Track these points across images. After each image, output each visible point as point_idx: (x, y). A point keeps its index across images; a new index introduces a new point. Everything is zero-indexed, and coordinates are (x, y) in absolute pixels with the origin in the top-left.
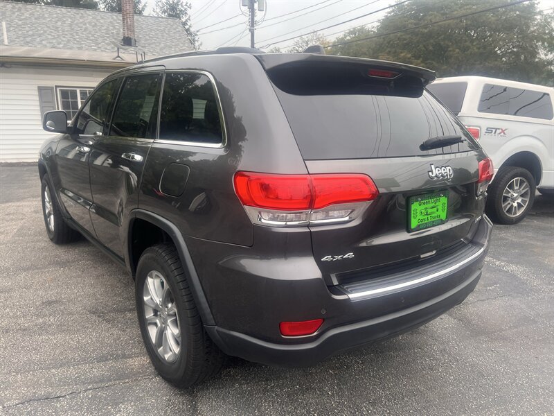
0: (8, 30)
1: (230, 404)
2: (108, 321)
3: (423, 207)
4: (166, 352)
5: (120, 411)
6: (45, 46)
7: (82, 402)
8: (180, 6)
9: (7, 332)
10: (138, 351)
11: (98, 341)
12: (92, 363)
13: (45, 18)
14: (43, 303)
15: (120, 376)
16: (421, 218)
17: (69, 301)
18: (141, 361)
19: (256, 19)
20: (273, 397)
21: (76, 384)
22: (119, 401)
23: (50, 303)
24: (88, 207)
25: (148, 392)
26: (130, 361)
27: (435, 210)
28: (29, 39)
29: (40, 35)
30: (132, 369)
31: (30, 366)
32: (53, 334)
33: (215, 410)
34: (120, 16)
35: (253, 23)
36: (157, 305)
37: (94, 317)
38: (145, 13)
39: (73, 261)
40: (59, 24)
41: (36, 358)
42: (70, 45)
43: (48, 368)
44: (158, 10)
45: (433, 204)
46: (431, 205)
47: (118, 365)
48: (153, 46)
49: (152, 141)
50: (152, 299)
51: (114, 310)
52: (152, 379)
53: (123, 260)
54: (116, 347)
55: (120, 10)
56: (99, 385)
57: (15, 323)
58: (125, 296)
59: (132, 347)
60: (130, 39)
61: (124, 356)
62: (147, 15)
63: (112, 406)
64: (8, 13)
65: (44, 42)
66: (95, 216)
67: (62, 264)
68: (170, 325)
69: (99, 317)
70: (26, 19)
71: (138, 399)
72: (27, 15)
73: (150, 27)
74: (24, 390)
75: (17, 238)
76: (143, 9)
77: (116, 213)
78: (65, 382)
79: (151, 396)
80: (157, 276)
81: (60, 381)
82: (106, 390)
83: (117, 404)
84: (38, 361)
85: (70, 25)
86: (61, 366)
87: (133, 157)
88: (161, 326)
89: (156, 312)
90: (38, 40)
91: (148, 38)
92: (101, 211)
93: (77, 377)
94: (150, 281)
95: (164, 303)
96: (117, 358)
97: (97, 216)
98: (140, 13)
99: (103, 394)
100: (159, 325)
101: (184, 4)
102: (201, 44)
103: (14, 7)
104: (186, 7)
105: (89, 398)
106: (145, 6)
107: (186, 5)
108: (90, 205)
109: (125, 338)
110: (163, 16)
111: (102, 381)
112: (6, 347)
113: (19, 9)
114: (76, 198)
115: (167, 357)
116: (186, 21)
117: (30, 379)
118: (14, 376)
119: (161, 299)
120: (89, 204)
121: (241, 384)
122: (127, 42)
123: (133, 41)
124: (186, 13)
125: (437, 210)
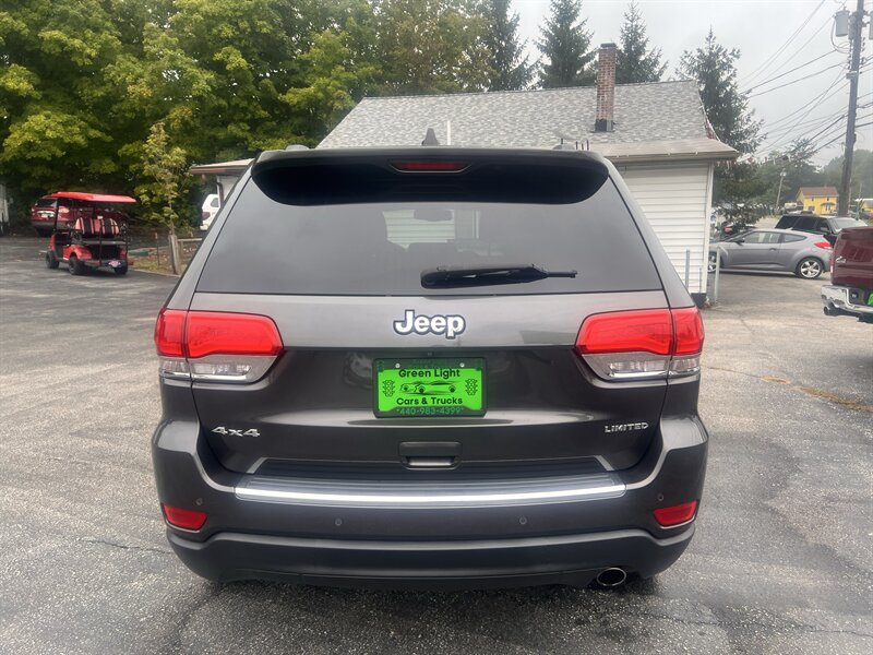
3: (409, 380)
8: (721, 58)
16: (406, 396)
19: (862, 55)
27: (445, 388)
35: (856, 62)
38: (663, 78)
44: (684, 70)
45: (441, 379)
46: (433, 379)
48: (639, 127)
60: (606, 121)
62: (665, 80)
70: (482, 113)
72: (484, 107)
73: (643, 99)
76: (661, 72)
91: (634, 116)
98: (656, 79)
101: (730, 51)
102: (753, 113)
104: (730, 57)
106: (665, 67)
107: (732, 54)
110: (691, 77)
116: (729, 78)
122: (601, 126)
123: (609, 125)
124: (730, 67)
125: (452, 390)
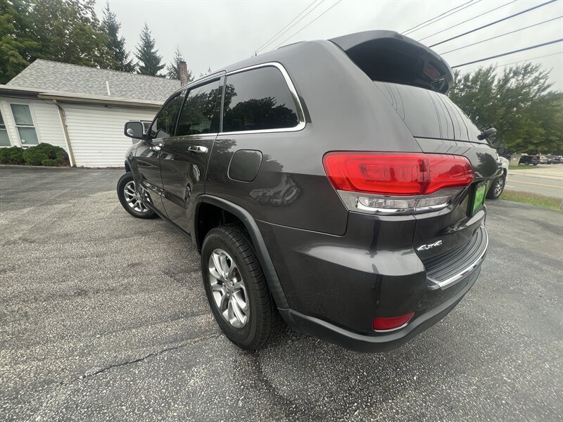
0: (110, 87)
1: (289, 364)
2: (178, 281)
4: (230, 317)
5: (193, 375)
6: (134, 98)
7: (159, 367)
9: (97, 293)
10: (203, 308)
11: (171, 299)
12: (166, 322)
13: (133, 81)
14: (129, 265)
15: (191, 335)
17: (148, 264)
18: (206, 319)
20: (323, 354)
21: (154, 345)
22: (193, 363)
23: (133, 265)
24: (160, 194)
25: (216, 352)
26: (198, 319)
28: (123, 93)
29: (131, 91)
30: (201, 327)
31: (114, 326)
32: (135, 293)
33: (277, 371)
34: (179, 82)
36: (222, 277)
37: (168, 278)
39: (151, 232)
40: (142, 85)
41: (119, 317)
42: (150, 97)
43: (130, 329)
47: (188, 322)
49: (216, 134)
50: (216, 270)
51: (182, 271)
52: (218, 337)
53: (189, 235)
54: (186, 305)
55: (179, 78)
56: (173, 345)
57: (105, 284)
58: (190, 259)
59: (199, 304)
61: (193, 314)
63: (186, 370)
64: (110, 77)
65: (133, 95)
66: (165, 200)
67: (143, 234)
68: (235, 296)
69: (171, 277)
70: (122, 81)
71: (209, 360)
72: (122, 79)
74: (105, 354)
75: (113, 215)
77: (184, 198)
78: (144, 343)
79: (219, 356)
80: (223, 254)
81: (139, 342)
82: (180, 351)
83: (190, 368)
84: (122, 321)
85: (149, 86)
86: (141, 326)
87: (199, 149)
88: (226, 295)
89: (220, 282)
90: (130, 94)
92: (169, 196)
93: (155, 337)
94: (215, 257)
95: (230, 278)
96: (187, 316)
97: (167, 200)
99: (177, 355)
100: (224, 293)
103: (114, 74)
105: (165, 362)
108: (162, 192)
109: (192, 296)
111: (175, 340)
112: (95, 308)
113: (117, 75)
114: (151, 187)
115: (232, 322)
117: (112, 341)
118: (98, 338)
119: (227, 274)
120: (160, 191)
121: (293, 341)
